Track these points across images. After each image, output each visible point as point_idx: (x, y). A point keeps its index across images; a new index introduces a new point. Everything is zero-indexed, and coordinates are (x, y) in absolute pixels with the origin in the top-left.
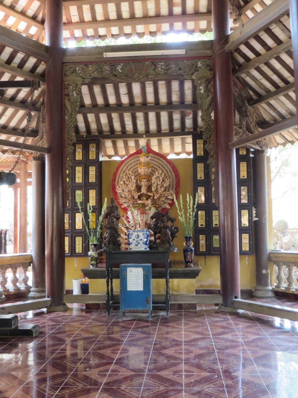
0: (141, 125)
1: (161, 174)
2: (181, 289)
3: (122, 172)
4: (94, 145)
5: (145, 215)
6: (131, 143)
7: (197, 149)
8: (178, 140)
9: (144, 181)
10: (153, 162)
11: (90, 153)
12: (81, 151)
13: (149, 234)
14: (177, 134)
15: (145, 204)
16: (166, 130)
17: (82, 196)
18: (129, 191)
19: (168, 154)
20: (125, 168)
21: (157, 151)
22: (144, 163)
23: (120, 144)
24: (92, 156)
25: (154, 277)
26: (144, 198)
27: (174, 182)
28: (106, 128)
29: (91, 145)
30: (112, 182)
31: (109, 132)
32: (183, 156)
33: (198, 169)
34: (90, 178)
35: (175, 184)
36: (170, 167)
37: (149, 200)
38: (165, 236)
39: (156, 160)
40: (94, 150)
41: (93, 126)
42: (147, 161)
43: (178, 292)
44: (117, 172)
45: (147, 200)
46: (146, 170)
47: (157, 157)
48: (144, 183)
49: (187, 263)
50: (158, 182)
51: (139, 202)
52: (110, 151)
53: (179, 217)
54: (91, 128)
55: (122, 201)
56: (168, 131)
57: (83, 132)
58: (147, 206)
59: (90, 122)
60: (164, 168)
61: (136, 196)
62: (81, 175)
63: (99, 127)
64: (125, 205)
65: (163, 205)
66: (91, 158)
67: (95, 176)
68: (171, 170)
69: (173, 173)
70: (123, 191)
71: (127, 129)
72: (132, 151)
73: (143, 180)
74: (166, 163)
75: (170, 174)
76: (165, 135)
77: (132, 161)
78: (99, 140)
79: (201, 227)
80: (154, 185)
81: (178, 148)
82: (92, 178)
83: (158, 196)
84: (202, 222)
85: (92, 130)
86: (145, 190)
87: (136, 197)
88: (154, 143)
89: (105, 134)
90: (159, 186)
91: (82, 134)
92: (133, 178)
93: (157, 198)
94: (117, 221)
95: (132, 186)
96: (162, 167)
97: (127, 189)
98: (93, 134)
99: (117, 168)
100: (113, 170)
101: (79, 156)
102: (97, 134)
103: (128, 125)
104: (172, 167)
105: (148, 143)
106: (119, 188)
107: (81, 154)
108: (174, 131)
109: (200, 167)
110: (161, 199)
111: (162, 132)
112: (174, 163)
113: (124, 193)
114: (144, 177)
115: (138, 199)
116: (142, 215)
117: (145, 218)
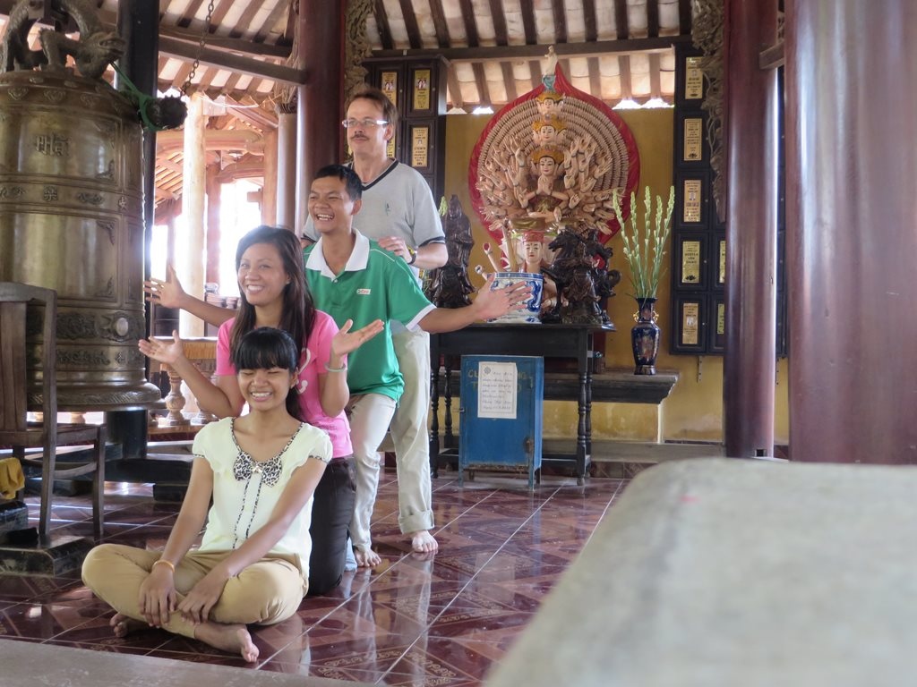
0: (545, 21)
1: (590, 146)
2: (622, 429)
3: (495, 142)
4: (427, 74)
5: (539, 243)
6: (522, 73)
7: (687, 81)
8: (640, 62)
9: (545, 164)
10: (572, 117)
11: (417, 93)
13: (541, 284)
14: (639, 45)
15: (546, 221)
16: (611, 36)
18: (506, 187)
19: (618, 101)
20: (500, 134)
21: (589, 93)
22: (547, 118)
23: (494, 74)
24: (421, 102)
25: (547, 396)
26: (545, 206)
27: (626, 168)
28: (457, 33)
29: (418, 75)
30: (470, 168)
31: (463, 41)
32: (656, 103)
33: (687, 134)
34: (414, 157)
35: (627, 173)
36: (615, 130)
37: (555, 210)
38: (580, 289)
39: (580, 111)
40: (426, 86)
41: (427, 27)
42: (555, 113)
43: (615, 435)
44: (481, 144)
45: (551, 210)
46: (552, 134)
47: (584, 104)
48: (544, 169)
49: (641, 364)
50: (580, 163)
51: (531, 215)
52: (470, 93)
53: (625, 249)
54: (421, 33)
55: (491, 213)
56: (614, 38)
57: (401, 44)
58: (550, 224)
59: (417, 17)
60: (601, 133)
61: (522, 199)
63: (439, 28)
64: (499, 225)
65: (592, 224)
66: (417, 106)
67: (425, 152)
68: (619, 137)
69: (622, 145)
70: (494, 187)
71: (510, 33)
72: (522, 91)
73: (543, 159)
74: (607, 120)
75: (615, 148)
76: (608, 47)
77: (519, 116)
78: (438, 61)
79: (689, 281)
80: (570, 172)
81: (642, 86)
82: (420, 157)
83: (578, 200)
84: (690, 269)
85: (423, 38)
86: (547, 186)
87: (524, 203)
88: (578, 69)
89: (454, 46)
90: (582, 176)
91: (398, 48)
92: (517, 154)
93: (575, 204)
94: (466, 252)
95: (514, 175)
96: (595, 131)
97: (501, 183)
98: (425, 47)
99: (483, 134)
100: (472, 140)
102: (436, 47)
103: (512, 22)
104: (621, 131)
105: (562, 65)
106: (484, 180)
108: (630, 38)
109: (693, 128)
110: (586, 208)
111: (599, 40)
112: (627, 120)
113: (496, 192)
114: (546, 153)
115: (527, 207)
116: (534, 243)
117: (539, 250)
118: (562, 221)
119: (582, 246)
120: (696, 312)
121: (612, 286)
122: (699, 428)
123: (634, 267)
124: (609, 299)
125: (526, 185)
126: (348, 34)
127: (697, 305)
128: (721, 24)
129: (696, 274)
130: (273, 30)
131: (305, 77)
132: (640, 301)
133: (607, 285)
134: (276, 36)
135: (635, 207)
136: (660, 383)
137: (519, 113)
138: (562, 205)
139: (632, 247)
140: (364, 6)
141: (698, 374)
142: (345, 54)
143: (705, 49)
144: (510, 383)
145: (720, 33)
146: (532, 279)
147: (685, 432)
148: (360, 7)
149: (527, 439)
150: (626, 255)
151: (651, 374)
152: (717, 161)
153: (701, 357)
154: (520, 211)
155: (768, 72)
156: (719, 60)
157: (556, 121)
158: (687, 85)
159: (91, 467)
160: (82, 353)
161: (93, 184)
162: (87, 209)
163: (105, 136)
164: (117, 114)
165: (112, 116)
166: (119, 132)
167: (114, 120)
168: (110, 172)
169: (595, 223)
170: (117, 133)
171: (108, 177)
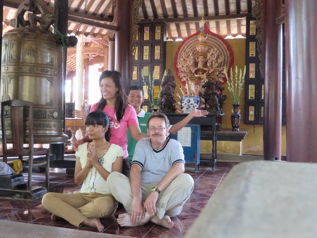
0: (201, 9)
1: (216, 52)
2: (228, 150)
3: (183, 51)
4: (160, 27)
5: (199, 86)
6: (193, 26)
7: (250, 29)
8: (234, 23)
9: (201, 58)
10: (210, 42)
11: (156, 34)
12: (148, 32)
13: (199, 100)
14: (234, 16)
15: (201, 78)
16: (224, 13)
17: (148, 71)
18: (187, 66)
19: (226, 36)
20: (185, 48)
21: (216, 33)
22: (201, 42)
23: (183, 27)
24: (158, 37)
25: (202, 139)
26: (201, 73)
27: (229, 59)
28: (170, 13)
29: (157, 27)
30: (175, 60)
31: (173, 16)
32: (239, 37)
33: (250, 47)
34: (155, 56)
35: (229, 61)
36: (225, 46)
37: (204, 74)
38: (213, 101)
39: (213, 40)
40: (159, 31)
41: (160, 11)
42: (204, 40)
43: (225, 152)
44: (179, 51)
45: (203, 74)
46: (203, 48)
47: (214, 37)
49: (234, 127)
50: (213, 58)
51: (196, 76)
52: (175, 34)
53: (229, 87)
54: (158, 13)
55: (182, 75)
56: (225, 14)
57: (151, 17)
58: (202, 79)
59: (156, 7)
60: (220, 47)
61: (193, 70)
62: (148, 54)
63: (164, 11)
64: (185, 79)
65: (217, 79)
66: (156, 38)
67: (159, 54)
68: (226, 48)
69: (228, 51)
70: (183, 66)
71: (188, 13)
72: (193, 33)
73: (200, 56)
74: (222, 43)
75: (225, 52)
76: (223, 17)
77: (192, 42)
78: (163, 22)
79: (251, 99)
80: (209, 61)
81: (234, 31)
82: (157, 56)
83: (212, 71)
84: (252, 94)
85: (158, 15)
86: (201, 66)
87: (193, 72)
88: (212, 25)
89: (169, 17)
90: (214, 62)
91: (150, 18)
92: (191, 54)
93: (211, 72)
94: (173, 89)
95: (190, 62)
96: (218, 47)
97: (186, 65)
98: (159, 18)
99: (179, 48)
100: (175, 50)
101: (146, 37)
102: (163, 18)
103: (189, 9)
104: (227, 47)
105: (207, 24)
106: (179, 64)
107: (148, 35)
108: (230, 14)
109: (252, 45)
110: (215, 73)
111: (219, 15)
112: (229, 43)
113: (184, 68)
114: (201, 54)
115: (195, 73)
116: (197, 85)
117: (199, 88)
118: (207, 78)
119: (214, 87)
120: (253, 109)
121: (224, 100)
122: (255, 150)
123: (232, 94)
124: (223, 105)
125: (194, 65)
126: (133, 14)
127: (254, 107)
128: (262, 9)
129: (253, 96)
130: (107, 12)
131: (118, 29)
132: (234, 105)
133: (222, 100)
134: (108, 14)
135: (232, 73)
136: (241, 134)
137: (191, 41)
138: (207, 72)
139: (231, 87)
140: (138, 4)
141: (254, 131)
142: (131, 21)
143: (256, 17)
144: (189, 134)
145: (262, 12)
146: (196, 98)
147: (250, 151)
148: (137, 4)
149: (195, 154)
150: (229, 90)
151: (238, 131)
152: (261, 56)
153: (255, 126)
154: (192, 75)
155: (279, 25)
156: (261, 22)
157: (205, 43)
158: (250, 30)
159: (45, 163)
160: (42, 124)
161: (46, 66)
162: (44, 74)
163: (50, 50)
164: (54, 42)
165: (52, 43)
166: (55, 48)
167: (53, 44)
168: (51, 62)
169: (218, 78)
170: (54, 48)
171: (51, 63)
